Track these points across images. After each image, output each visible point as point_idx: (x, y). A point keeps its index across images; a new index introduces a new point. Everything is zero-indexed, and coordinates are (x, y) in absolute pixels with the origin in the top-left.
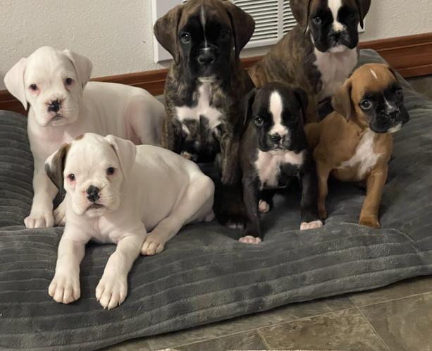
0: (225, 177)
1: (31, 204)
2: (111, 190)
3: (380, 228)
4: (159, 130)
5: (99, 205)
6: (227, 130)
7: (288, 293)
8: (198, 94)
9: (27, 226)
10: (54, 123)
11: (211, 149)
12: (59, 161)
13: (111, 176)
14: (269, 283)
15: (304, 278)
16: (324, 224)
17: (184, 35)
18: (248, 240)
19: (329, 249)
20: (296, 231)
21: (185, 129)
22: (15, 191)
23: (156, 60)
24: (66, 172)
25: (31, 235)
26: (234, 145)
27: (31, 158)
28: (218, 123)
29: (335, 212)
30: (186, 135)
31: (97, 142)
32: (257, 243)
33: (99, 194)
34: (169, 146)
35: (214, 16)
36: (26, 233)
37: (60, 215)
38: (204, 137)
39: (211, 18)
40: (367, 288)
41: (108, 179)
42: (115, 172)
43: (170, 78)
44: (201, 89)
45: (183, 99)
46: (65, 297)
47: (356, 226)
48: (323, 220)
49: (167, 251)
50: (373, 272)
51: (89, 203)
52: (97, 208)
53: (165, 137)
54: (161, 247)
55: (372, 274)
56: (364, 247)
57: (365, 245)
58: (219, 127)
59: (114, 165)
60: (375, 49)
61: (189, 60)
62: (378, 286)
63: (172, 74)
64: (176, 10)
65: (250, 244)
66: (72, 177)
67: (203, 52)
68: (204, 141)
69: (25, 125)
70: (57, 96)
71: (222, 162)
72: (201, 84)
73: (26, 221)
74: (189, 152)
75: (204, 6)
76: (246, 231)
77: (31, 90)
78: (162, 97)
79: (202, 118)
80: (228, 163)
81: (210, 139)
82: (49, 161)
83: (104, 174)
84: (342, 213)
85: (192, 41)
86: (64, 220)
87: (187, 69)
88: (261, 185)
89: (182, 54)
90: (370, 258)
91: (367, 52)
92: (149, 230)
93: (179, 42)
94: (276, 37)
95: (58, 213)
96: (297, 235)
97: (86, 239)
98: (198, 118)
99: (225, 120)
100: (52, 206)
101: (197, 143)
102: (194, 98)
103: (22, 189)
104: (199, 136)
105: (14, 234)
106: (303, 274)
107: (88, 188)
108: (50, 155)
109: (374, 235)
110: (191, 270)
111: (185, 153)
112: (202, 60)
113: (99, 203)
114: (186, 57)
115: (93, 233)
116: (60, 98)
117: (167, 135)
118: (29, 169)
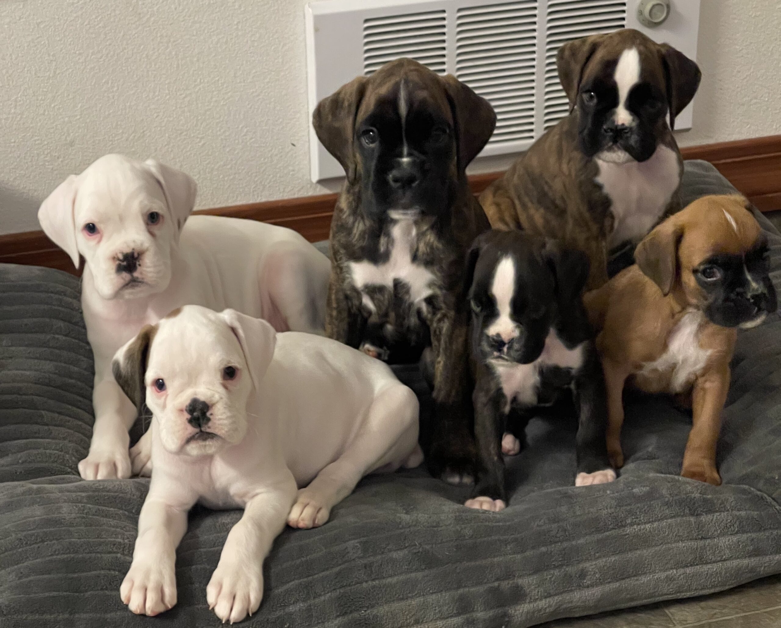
0: (440, 390)
1: (90, 436)
2: (230, 407)
3: (720, 484)
4: (321, 303)
5: (209, 434)
6: (443, 306)
7: (554, 601)
8: (391, 241)
9: (83, 476)
10: (128, 294)
11: (414, 337)
12: (138, 356)
13: (229, 383)
14: (520, 581)
15: (583, 574)
16: (618, 475)
17: (366, 132)
18: (481, 504)
19: (629, 521)
20: (568, 489)
21: (367, 302)
22: (60, 413)
23: (315, 178)
24: (150, 376)
25: (91, 493)
26: (457, 332)
27: (90, 354)
28: (427, 293)
29: (639, 454)
30: (370, 313)
31: (205, 321)
32: (497, 510)
33: (208, 414)
34: (338, 333)
35: (423, 102)
36: (83, 489)
37: (143, 455)
38: (401, 318)
39: (416, 105)
40: (697, 594)
41: (225, 387)
42: (238, 374)
43: (341, 210)
44: (397, 231)
45: (362, 248)
46: (149, 604)
47: (678, 481)
48: (617, 469)
49: (335, 522)
50: (707, 563)
51: (191, 430)
52: (205, 440)
53: (331, 316)
54: (324, 515)
55: (706, 568)
56: (692, 519)
57: (692, 515)
58: (429, 300)
59: (236, 362)
60: (708, 161)
61: (372, 178)
62: (717, 590)
63: (343, 203)
64: (356, 86)
65: (485, 512)
66: (160, 385)
67: (400, 164)
68: (402, 325)
69: (78, 293)
70: (132, 245)
71: (433, 363)
72: (394, 222)
73: (81, 466)
74: (373, 344)
75: (407, 82)
76: (478, 488)
77: (85, 233)
78: (325, 244)
79: (397, 283)
80: (445, 365)
81: (413, 321)
82: (120, 355)
83: (218, 378)
84: (651, 457)
85: (381, 143)
86: (149, 465)
87: (369, 195)
88: (505, 404)
89: (360, 168)
90: (702, 538)
91: (697, 165)
92: (303, 485)
93: (356, 143)
94: (532, 137)
95: (139, 453)
96: (570, 497)
97: (190, 502)
98: (389, 283)
99: (440, 288)
100: (128, 439)
101: (389, 327)
102: (382, 249)
103: (75, 409)
104: (392, 315)
105: (61, 491)
106: (581, 566)
107: (188, 402)
108: (122, 345)
109: (709, 496)
110: (379, 557)
111: (367, 346)
112: (396, 180)
113: (208, 430)
114: (367, 171)
115: (201, 489)
116: (138, 248)
117: (334, 313)
118: (86, 373)
